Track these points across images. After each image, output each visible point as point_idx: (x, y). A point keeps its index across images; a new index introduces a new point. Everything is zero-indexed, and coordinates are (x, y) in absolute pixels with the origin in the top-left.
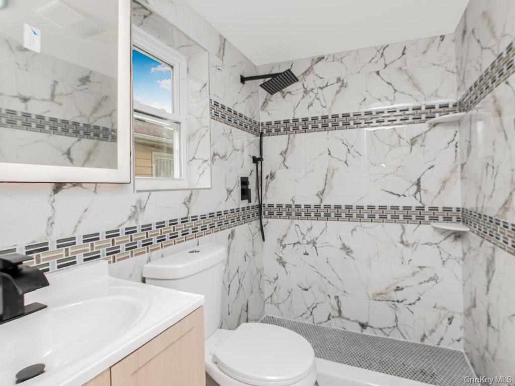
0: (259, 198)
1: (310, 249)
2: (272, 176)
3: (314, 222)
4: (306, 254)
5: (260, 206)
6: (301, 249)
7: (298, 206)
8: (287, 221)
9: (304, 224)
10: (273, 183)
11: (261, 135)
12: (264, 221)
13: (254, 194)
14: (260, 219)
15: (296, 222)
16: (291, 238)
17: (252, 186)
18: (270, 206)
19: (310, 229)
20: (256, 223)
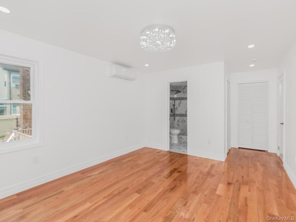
0: (174, 112)
1: (184, 122)
2: (177, 108)
3: (185, 117)
4: (183, 123)
5: (174, 114)
6: (182, 122)
7: (182, 114)
8: (179, 117)
9: (183, 118)
10: (177, 110)
11: (175, 100)
12: (175, 117)
13: (173, 112)
14: (174, 117)
15: (181, 117)
16: (181, 120)
17: (173, 110)
18: (176, 114)
19: (184, 119)
20: (173, 117)
